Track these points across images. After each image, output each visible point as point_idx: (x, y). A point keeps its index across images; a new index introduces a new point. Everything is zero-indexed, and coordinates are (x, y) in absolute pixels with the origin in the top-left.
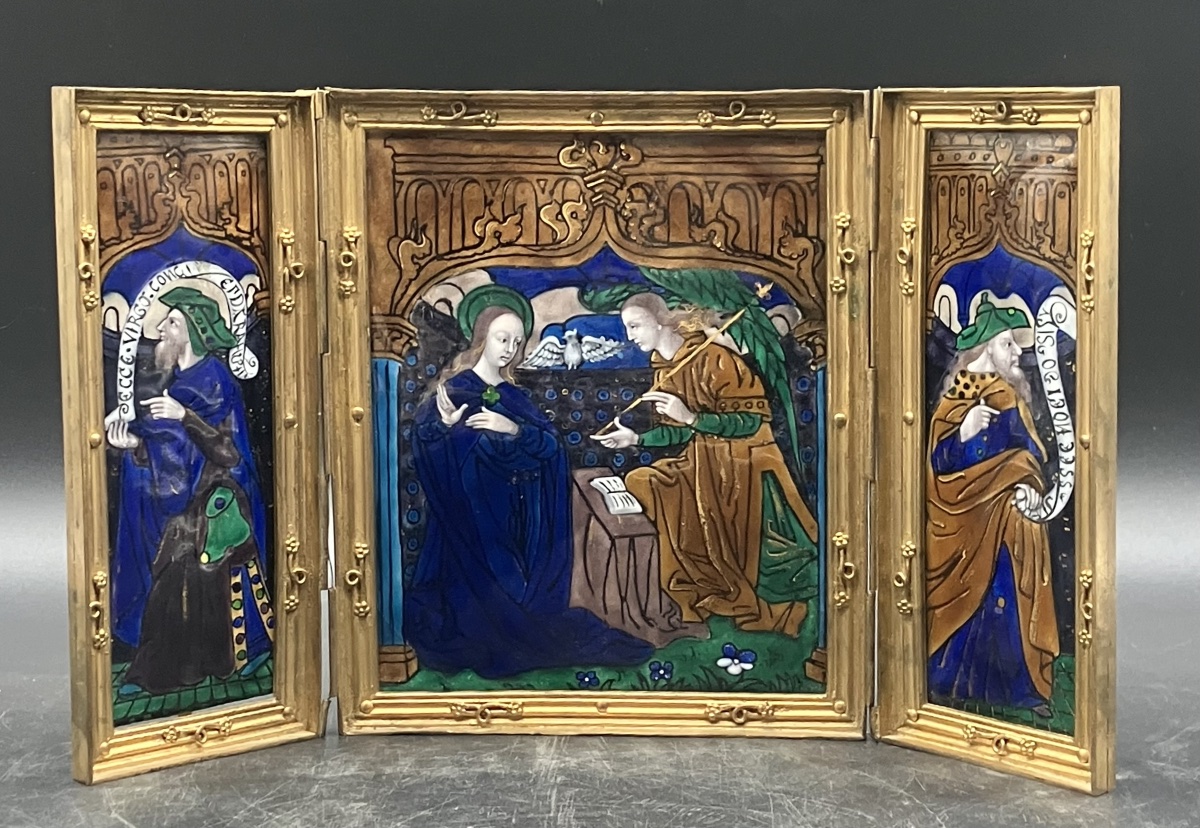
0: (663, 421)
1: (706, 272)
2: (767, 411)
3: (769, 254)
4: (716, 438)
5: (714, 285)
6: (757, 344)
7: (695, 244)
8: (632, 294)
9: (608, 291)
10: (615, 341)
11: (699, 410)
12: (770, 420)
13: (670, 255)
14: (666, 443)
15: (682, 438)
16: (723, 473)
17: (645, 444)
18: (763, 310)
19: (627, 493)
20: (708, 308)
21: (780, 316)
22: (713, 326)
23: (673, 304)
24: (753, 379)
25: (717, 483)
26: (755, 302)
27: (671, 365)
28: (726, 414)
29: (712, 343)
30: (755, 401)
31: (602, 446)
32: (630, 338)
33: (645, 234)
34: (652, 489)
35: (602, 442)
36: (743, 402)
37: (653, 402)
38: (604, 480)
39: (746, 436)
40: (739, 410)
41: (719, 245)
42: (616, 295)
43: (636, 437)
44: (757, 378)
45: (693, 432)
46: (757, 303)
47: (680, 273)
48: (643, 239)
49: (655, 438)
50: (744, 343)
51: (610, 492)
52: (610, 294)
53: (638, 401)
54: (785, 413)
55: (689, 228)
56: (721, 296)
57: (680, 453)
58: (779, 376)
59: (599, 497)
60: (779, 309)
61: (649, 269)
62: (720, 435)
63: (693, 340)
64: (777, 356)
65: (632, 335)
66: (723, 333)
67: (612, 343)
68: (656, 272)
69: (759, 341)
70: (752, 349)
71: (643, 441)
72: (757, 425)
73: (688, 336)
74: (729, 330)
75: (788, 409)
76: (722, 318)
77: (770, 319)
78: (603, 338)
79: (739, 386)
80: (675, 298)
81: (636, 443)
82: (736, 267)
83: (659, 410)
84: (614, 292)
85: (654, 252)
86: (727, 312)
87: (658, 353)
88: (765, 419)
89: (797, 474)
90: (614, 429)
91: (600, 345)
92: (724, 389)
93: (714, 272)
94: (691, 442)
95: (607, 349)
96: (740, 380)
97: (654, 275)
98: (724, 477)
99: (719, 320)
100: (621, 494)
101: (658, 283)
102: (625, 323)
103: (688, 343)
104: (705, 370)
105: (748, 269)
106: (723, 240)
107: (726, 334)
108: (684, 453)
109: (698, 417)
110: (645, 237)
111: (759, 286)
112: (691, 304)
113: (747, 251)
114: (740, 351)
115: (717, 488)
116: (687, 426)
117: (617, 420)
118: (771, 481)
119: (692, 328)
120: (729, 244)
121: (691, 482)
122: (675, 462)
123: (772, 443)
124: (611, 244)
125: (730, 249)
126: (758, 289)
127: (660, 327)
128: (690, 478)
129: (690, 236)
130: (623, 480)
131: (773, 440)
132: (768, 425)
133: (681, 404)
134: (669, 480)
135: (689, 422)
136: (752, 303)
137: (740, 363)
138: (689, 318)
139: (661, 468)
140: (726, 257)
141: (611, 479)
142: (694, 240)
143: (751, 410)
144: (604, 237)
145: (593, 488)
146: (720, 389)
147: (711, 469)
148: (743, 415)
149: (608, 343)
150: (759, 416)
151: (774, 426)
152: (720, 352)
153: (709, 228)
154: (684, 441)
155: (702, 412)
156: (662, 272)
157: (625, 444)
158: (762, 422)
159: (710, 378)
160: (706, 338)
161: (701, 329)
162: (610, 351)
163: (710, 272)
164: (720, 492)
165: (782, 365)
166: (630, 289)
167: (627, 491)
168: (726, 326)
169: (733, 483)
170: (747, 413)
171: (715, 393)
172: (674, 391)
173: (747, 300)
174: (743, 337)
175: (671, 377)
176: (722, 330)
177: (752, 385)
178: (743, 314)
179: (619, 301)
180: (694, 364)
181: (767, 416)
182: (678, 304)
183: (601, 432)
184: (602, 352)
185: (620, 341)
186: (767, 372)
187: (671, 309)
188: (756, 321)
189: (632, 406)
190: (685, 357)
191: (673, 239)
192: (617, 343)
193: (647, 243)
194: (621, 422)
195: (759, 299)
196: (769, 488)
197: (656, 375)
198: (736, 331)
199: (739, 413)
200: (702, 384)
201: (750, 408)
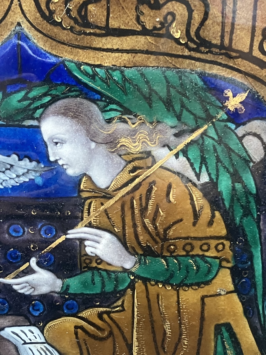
0: (94, 265)
1: (158, 72)
2: (228, 253)
3: (246, 50)
4: (160, 286)
5: (168, 91)
6: (221, 169)
7: (145, 32)
8: (55, 99)
9: (23, 93)
10: (31, 161)
11: (141, 252)
12: (230, 265)
13: (109, 46)
14: (97, 290)
15: (116, 286)
16: (167, 326)
17: (71, 291)
18: (233, 126)
19: (46, 345)
20: (158, 122)
21: (255, 135)
22: (164, 146)
23: (113, 114)
24: (213, 216)
25: (159, 339)
26: (222, 115)
27: (106, 195)
28: (175, 257)
29: (161, 167)
30: (213, 243)
31: (15, 291)
32: (52, 159)
33: (74, 14)
34: (78, 343)
35: (15, 287)
36: (198, 243)
37: (82, 240)
38: (17, 330)
39: (198, 285)
40: (191, 253)
41: (177, 35)
42: (34, 99)
43: (59, 282)
44: (217, 214)
45: (132, 278)
46: (225, 117)
47: (122, 72)
48: (72, 23)
49: (84, 284)
50: (204, 168)
51: (25, 343)
52: (25, 98)
53: (63, 238)
54: (251, 258)
55: (137, 8)
56: (177, 107)
57: (115, 302)
58: (247, 213)
59: (12, 348)
60: (255, 125)
61: (79, 65)
62: (165, 283)
63: (136, 163)
64: (245, 187)
65: (54, 153)
66: (177, 156)
67: (26, 164)
68: (89, 69)
69: (225, 167)
70: (214, 177)
71: (68, 287)
72: (214, 272)
73: (130, 158)
74: (184, 152)
75: (254, 252)
76: (176, 135)
77: (241, 139)
78: (15, 157)
79: (194, 224)
80: (114, 106)
81: (58, 290)
82: (199, 67)
83: (88, 250)
84: (31, 95)
85: (87, 40)
86: (185, 128)
87: (90, 178)
88: (224, 264)
89: (259, 326)
90: (30, 271)
91: (12, 166)
92: (174, 228)
93: (169, 73)
94: (129, 291)
95: (21, 172)
96: (196, 216)
97: (86, 74)
98: (168, 331)
99: (173, 138)
100: (39, 346)
101: (91, 84)
102: (46, 138)
103: (130, 166)
104: (151, 202)
105: (216, 70)
106: (184, 28)
107: (181, 157)
108: (119, 303)
109: (140, 260)
110: (75, 20)
111: (230, 94)
112: (136, 116)
113: (216, 46)
114: (199, 180)
115: (159, 344)
116: (125, 270)
117: (33, 262)
118: (226, 335)
119: (135, 148)
120: (192, 34)
121: (128, 336)
122: (108, 313)
123: (231, 292)
124: (26, 28)
125: (192, 41)
126: (228, 98)
127: (93, 145)
128: (126, 330)
129: (138, 19)
130: (42, 332)
131: (231, 287)
132: (228, 271)
133: (118, 244)
134: (100, 334)
135: (128, 265)
136: (219, 117)
137: (197, 194)
138: (133, 133)
139: (91, 320)
140: (187, 53)
141: (26, 329)
142: (144, 27)
143: (207, 254)
144: (16, 16)
145: (3, 338)
146: (169, 227)
147: (152, 322)
148: (198, 259)
149: (22, 163)
150: (218, 261)
151: (235, 273)
152: (171, 180)
153: (165, 10)
154: (121, 288)
155: (145, 255)
156: (97, 70)
157: (44, 290)
158: (221, 267)
159: (157, 212)
160: (154, 162)
161: (148, 149)
162: (23, 174)
163: (164, 72)
164: (164, 349)
165: (251, 199)
166: (54, 92)
167: (47, 342)
168: (181, 146)
169: (180, 339)
170: (203, 257)
171: (162, 231)
172: (110, 228)
173: (212, 111)
174: (203, 161)
175: (106, 211)
176: (175, 151)
177: (210, 223)
178: (206, 131)
179: (37, 108)
180: (137, 194)
181: (228, 262)
182: (118, 114)
183: (12, 275)
184: (14, 176)
185: (38, 162)
186: (231, 206)
187: (109, 121)
188: (220, 141)
189: (53, 245)
190: (126, 185)
191: (114, 24)
192: (34, 163)
193: (78, 28)
194: (38, 264)
195: (228, 112)
196: (223, 342)
197: (86, 207)
198: (194, 153)
199: (193, 256)
200: (146, 221)
201: (207, 251)
